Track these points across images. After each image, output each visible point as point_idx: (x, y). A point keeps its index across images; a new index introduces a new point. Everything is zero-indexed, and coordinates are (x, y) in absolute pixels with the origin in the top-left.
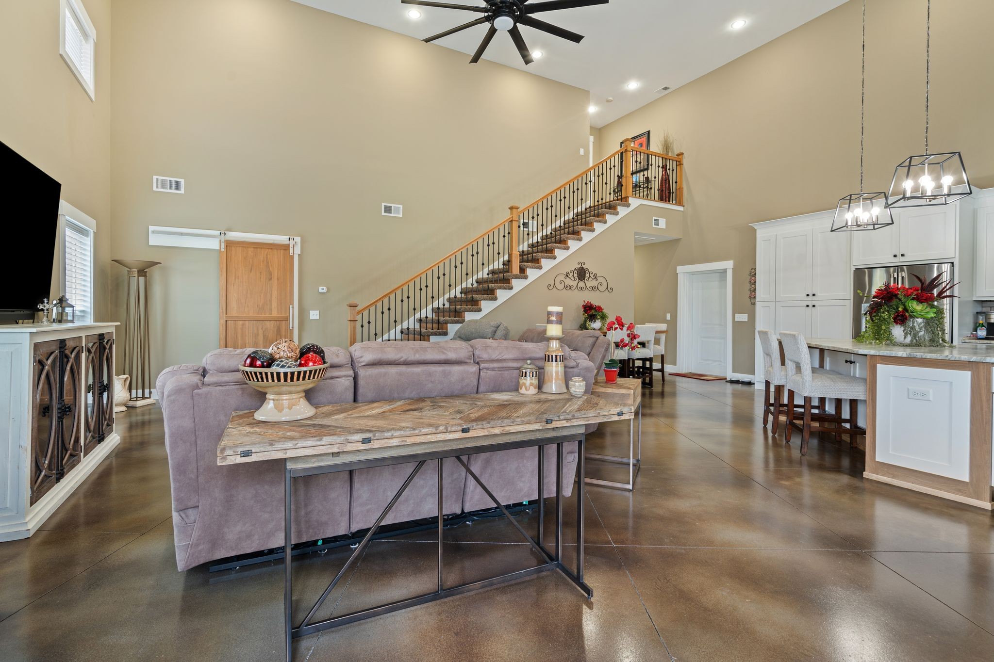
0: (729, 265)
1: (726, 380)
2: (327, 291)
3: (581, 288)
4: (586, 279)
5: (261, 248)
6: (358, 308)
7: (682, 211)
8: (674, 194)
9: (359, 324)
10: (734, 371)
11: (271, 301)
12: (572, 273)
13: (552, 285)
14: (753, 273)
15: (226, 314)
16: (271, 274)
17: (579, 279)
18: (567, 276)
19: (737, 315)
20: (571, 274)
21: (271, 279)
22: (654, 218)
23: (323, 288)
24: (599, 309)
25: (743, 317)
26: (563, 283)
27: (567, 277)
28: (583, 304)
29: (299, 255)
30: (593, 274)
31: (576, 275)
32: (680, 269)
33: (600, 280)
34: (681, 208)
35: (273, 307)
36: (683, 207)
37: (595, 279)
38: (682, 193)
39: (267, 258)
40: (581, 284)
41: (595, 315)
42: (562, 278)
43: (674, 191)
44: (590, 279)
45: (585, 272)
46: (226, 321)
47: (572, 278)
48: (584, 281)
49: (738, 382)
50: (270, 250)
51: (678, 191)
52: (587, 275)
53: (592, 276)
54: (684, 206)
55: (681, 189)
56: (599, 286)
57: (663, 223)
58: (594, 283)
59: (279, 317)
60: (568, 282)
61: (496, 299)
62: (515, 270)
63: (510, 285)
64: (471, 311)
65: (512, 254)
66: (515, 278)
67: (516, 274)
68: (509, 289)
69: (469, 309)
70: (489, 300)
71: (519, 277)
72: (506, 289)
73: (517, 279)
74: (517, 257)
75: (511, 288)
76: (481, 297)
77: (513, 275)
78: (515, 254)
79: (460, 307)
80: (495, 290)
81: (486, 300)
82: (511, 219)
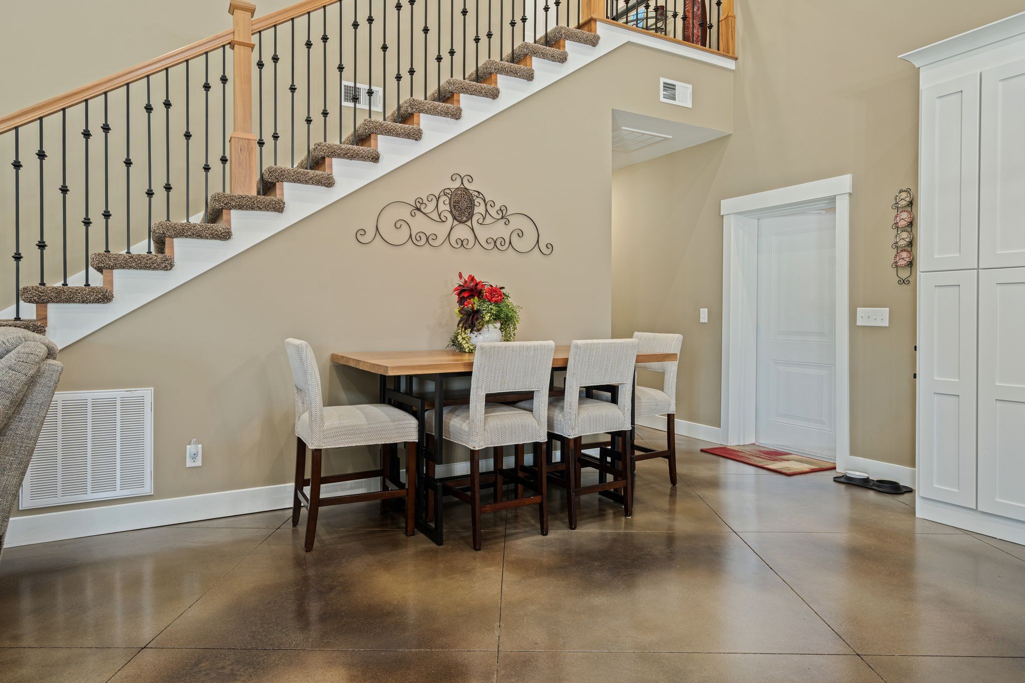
0: (843, 184)
1: (833, 474)
3: (462, 243)
4: (475, 219)
7: (734, 71)
8: (714, 29)
10: (854, 452)
12: (435, 201)
13: (371, 232)
14: (904, 203)
17: (454, 218)
18: (419, 209)
19: (860, 311)
20: (431, 206)
22: (663, 80)
24: (496, 295)
25: (879, 317)
26: (405, 226)
27: (417, 212)
28: (458, 282)
30: (497, 207)
31: (444, 207)
32: (727, 206)
33: (517, 222)
34: (730, 64)
36: (733, 62)
37: (504, 220)
38: (733, 28)
40: (462, 232)
41: (478, 311)
42: (404, 213)
43: (714, 21)
44: (489, 220)
45: (472, 202)
47: (435, 216)
48: (469, 223)
49: (865, 484)
51: (722, 24)
52: (479, 209)
53: (493, 211)
54: (736, 59)
55: (730, 18)
56: (515, 239)
57: (684, 95)
58: (500, 230)
60: (420, 224)
61: (167, 265)
62: (240, 186)
63: (220, 226)
64: (74, 302)
65: (233, 139)
66: (240, 207)
67: (242, 194)
68: (216, 239)
69: (66, 296)
70: (141, 268)
71: (254, 204)
72: (207, 238)
73: (247, 209)
74: (248, 148)
75: (221, 234)
76: (116, 259)
77: (232, 198)
78: (242, 138)
79: (36, 289)
80: (167, 240)
81: (130, 267)
82: (229, 38)
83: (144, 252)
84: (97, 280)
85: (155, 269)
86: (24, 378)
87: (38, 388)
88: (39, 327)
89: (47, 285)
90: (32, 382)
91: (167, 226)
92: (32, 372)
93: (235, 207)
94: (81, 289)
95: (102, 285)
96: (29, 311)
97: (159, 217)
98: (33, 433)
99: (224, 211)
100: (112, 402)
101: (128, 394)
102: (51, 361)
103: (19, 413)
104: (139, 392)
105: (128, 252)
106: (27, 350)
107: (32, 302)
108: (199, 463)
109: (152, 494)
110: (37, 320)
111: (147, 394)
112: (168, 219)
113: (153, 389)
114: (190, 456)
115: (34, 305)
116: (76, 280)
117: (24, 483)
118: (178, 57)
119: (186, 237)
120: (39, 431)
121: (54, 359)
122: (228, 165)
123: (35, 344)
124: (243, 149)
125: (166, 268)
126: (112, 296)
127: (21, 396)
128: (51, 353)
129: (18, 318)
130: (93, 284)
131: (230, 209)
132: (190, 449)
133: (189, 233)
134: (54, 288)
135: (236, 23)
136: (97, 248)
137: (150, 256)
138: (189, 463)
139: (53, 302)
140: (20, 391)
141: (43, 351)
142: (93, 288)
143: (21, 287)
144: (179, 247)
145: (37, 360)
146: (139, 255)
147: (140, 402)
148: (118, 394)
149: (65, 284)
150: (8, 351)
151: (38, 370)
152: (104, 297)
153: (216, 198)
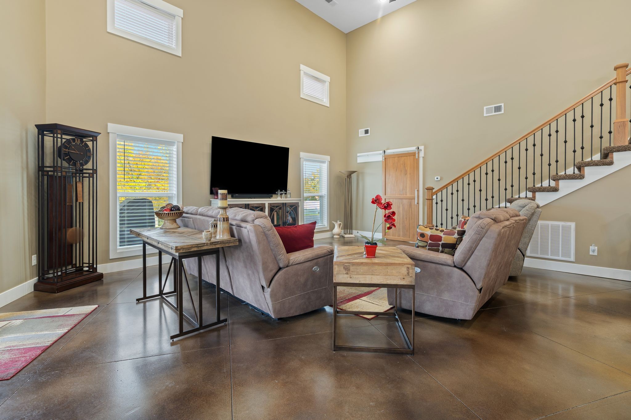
2: (440, 179)
5: (401, 157)
6: (434, 191)
9: (434, 201)
11: (406, 187)
15: (385, 195)
16: (406, 171)
21: (406, 174)
23: (437, 177)
29: (423, 157)
35: (407, 191)
39: (404, 162)
46: (385, 199)
50: (406, 157)
59: (410, 197)
61: (581, 177)
62: (619, 142)
63: (608, 160)
64: (545, 192)
65: (615, 123)
66: (619, 151)
67: (619, 145)
68: (605, 165)
69: (542, 190)
70: (570, 179)
71: (626, 149)
72: (601, 165)
73: (622, 151)
74: (623, 125)
75: (608, 163)
76: (560, 176)
77: (614, 148)
78: (620, 122)
79: (532, 188)
80: (582, 168)
81: (566, 179)
82: (615, 81)
83: (572, 173)
84: (553, 184)
85: (576, 179)
86: (530, 213)
87: (534, 216)
88: (533, 199)
89: (536, 186)
90: (533, 214)
91: (582, 163)
92: (533, 212)
93: (615, 151)
94: (547, 187)
95: (555, 186)
96: (530, 195)
97: (578, 160)
98: (533, 229)
99: (610, 154)
100: (559, 226)
101: (565, 224)
102: (538, 209)
103: (529, 223)
104: (569, 224)
105: (565, 174)
106: (531, 205)
107: (530, 192)
108: (596, 254)
109: (574, 261)
110: (533, 197)
111: (573, 225)
112: (582, 160)
113: (575, 223)
114: (592, 251)
115: (532, 193)
116: (545, 184)
117: (528, 249)
118: (598, 92)
119: (590, 166)
120: (535, 228)
121: (539, 208)
122: (612, 134)
123: (533, 204)
124: (620, 126)
125: (581, 179)
126: (559, 189)
127: (530, 218)
128: (538, 207)
129: (526, 197)
130: (551, 185)
131: (613, 152)
132: (592, 248)
133: (592, 164)
134: (538, 187)
135: (618, 74)
136: (553, 173)
137: (574, 174)
138: (591, 253)
139: (538, 192)
140: (529, 216)
141: (536, 206)
142: (552, 187)
143: (527, 187)
144: (587, 170)
145: (534, 208)
146: (569, 174)
147: (569, 227)
148: (561, 224)
149: (542, 186)
150: (526, 206)
151: (535, 211)
152: (555, 190)
153: (606, 149)
